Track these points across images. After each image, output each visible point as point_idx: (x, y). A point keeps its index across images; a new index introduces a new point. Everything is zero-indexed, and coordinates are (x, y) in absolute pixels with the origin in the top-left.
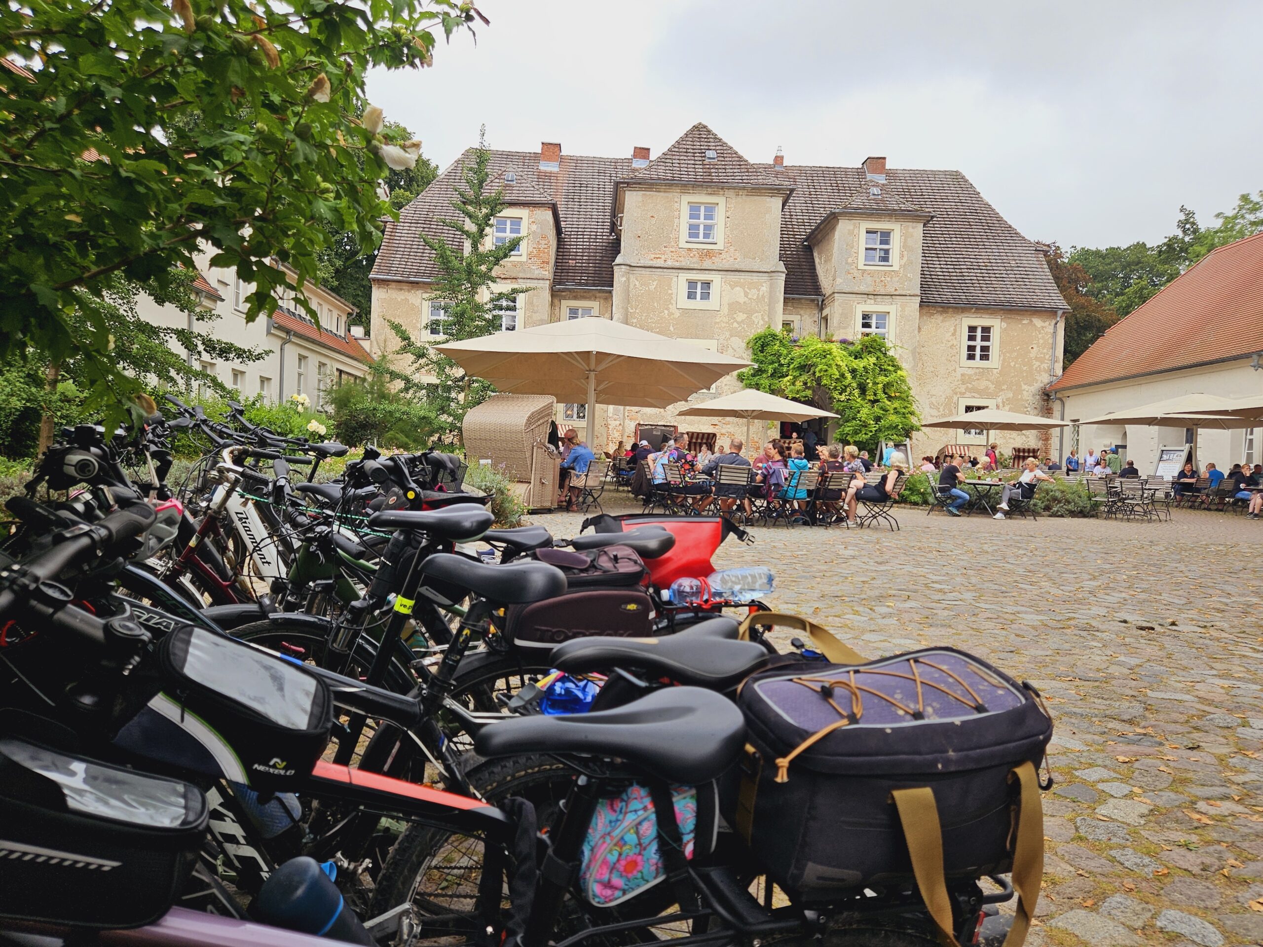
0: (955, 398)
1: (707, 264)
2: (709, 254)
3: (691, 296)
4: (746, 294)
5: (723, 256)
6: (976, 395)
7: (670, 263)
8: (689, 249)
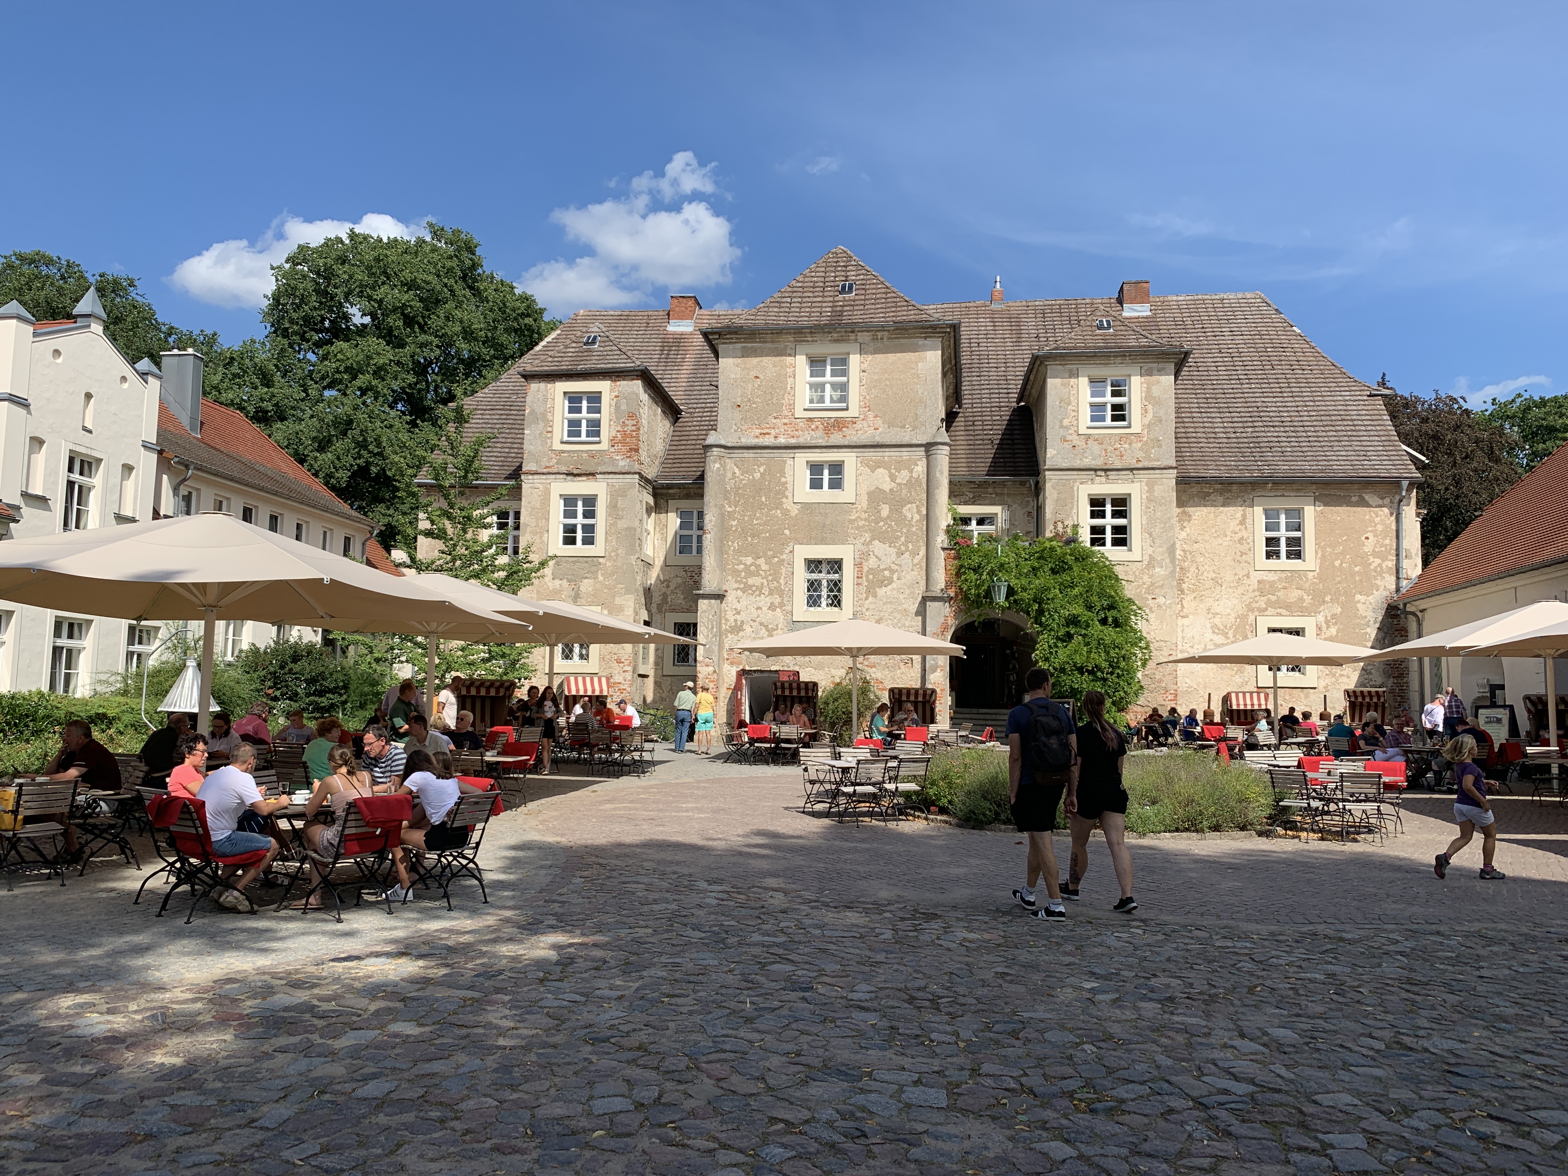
0: (1251, 618)
1: (836, 438)
2: (839, 425)
3: (816, 484)
4: (893, 478)
5: (858, 426)
6: (1284, 612)
7: (782, 440)
8: (810, 420)
